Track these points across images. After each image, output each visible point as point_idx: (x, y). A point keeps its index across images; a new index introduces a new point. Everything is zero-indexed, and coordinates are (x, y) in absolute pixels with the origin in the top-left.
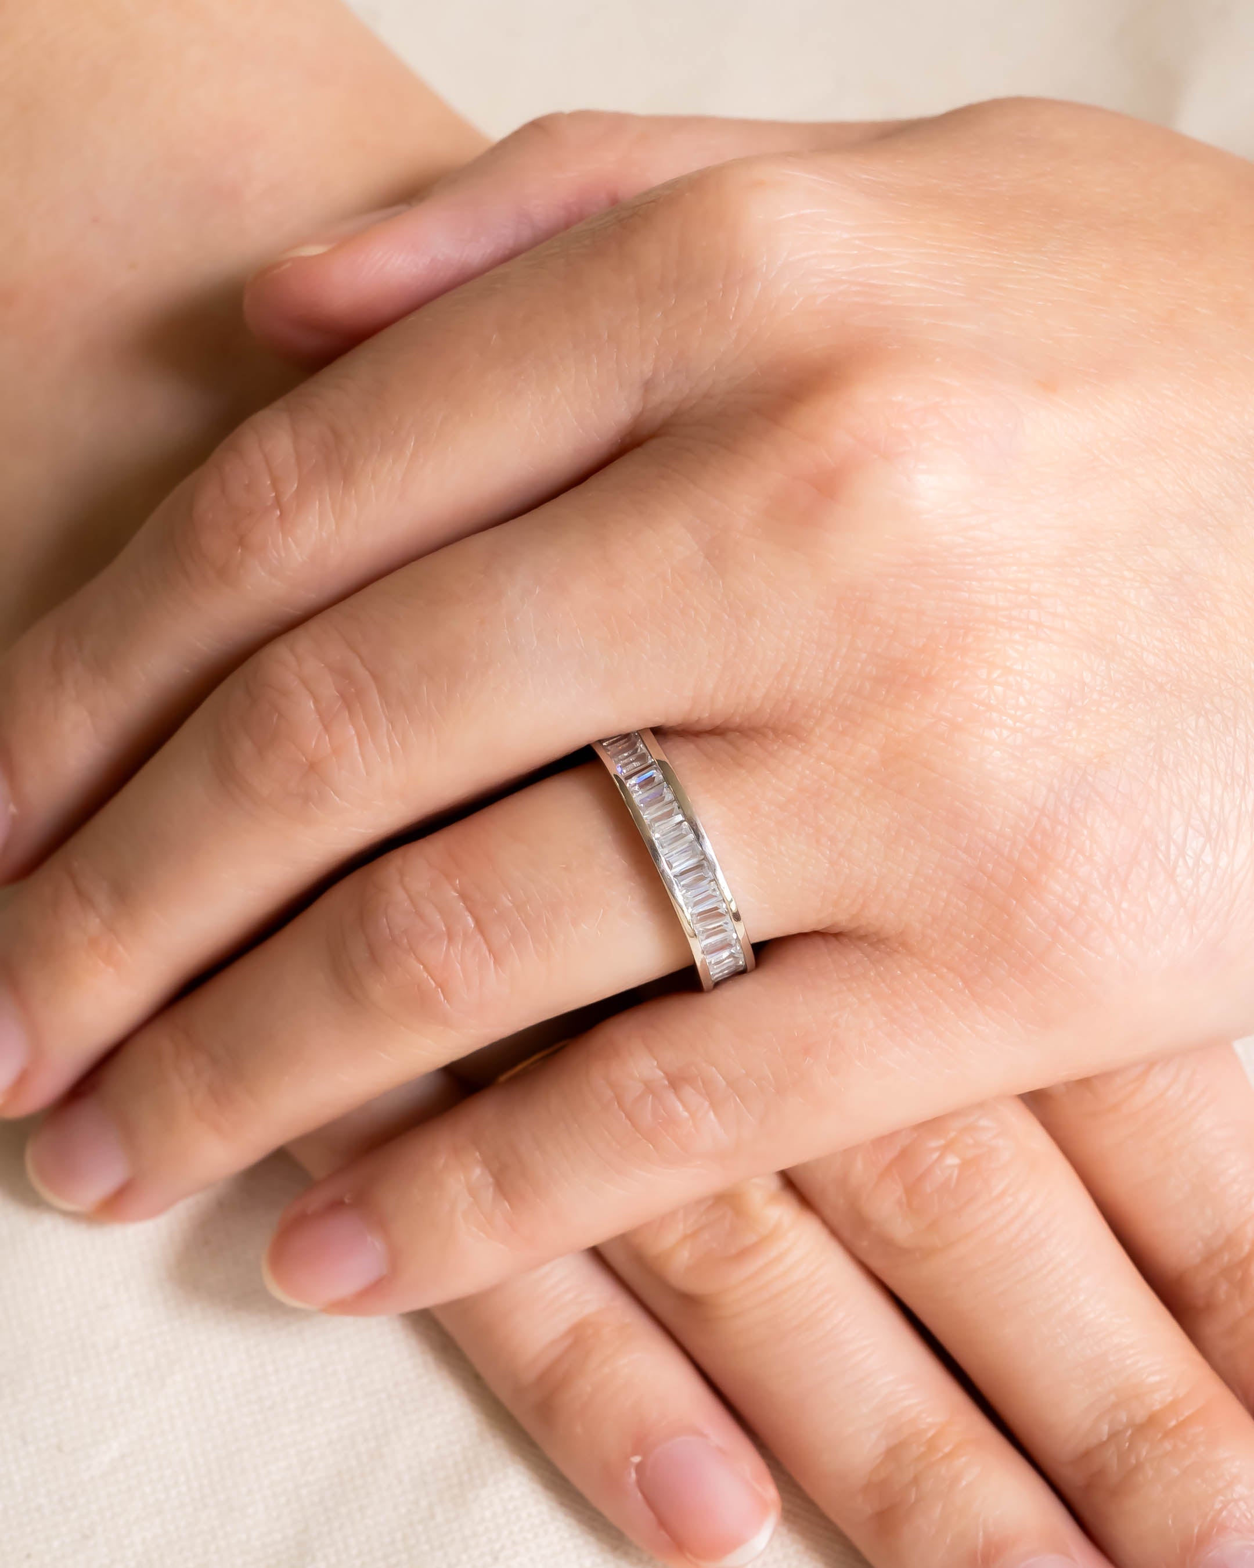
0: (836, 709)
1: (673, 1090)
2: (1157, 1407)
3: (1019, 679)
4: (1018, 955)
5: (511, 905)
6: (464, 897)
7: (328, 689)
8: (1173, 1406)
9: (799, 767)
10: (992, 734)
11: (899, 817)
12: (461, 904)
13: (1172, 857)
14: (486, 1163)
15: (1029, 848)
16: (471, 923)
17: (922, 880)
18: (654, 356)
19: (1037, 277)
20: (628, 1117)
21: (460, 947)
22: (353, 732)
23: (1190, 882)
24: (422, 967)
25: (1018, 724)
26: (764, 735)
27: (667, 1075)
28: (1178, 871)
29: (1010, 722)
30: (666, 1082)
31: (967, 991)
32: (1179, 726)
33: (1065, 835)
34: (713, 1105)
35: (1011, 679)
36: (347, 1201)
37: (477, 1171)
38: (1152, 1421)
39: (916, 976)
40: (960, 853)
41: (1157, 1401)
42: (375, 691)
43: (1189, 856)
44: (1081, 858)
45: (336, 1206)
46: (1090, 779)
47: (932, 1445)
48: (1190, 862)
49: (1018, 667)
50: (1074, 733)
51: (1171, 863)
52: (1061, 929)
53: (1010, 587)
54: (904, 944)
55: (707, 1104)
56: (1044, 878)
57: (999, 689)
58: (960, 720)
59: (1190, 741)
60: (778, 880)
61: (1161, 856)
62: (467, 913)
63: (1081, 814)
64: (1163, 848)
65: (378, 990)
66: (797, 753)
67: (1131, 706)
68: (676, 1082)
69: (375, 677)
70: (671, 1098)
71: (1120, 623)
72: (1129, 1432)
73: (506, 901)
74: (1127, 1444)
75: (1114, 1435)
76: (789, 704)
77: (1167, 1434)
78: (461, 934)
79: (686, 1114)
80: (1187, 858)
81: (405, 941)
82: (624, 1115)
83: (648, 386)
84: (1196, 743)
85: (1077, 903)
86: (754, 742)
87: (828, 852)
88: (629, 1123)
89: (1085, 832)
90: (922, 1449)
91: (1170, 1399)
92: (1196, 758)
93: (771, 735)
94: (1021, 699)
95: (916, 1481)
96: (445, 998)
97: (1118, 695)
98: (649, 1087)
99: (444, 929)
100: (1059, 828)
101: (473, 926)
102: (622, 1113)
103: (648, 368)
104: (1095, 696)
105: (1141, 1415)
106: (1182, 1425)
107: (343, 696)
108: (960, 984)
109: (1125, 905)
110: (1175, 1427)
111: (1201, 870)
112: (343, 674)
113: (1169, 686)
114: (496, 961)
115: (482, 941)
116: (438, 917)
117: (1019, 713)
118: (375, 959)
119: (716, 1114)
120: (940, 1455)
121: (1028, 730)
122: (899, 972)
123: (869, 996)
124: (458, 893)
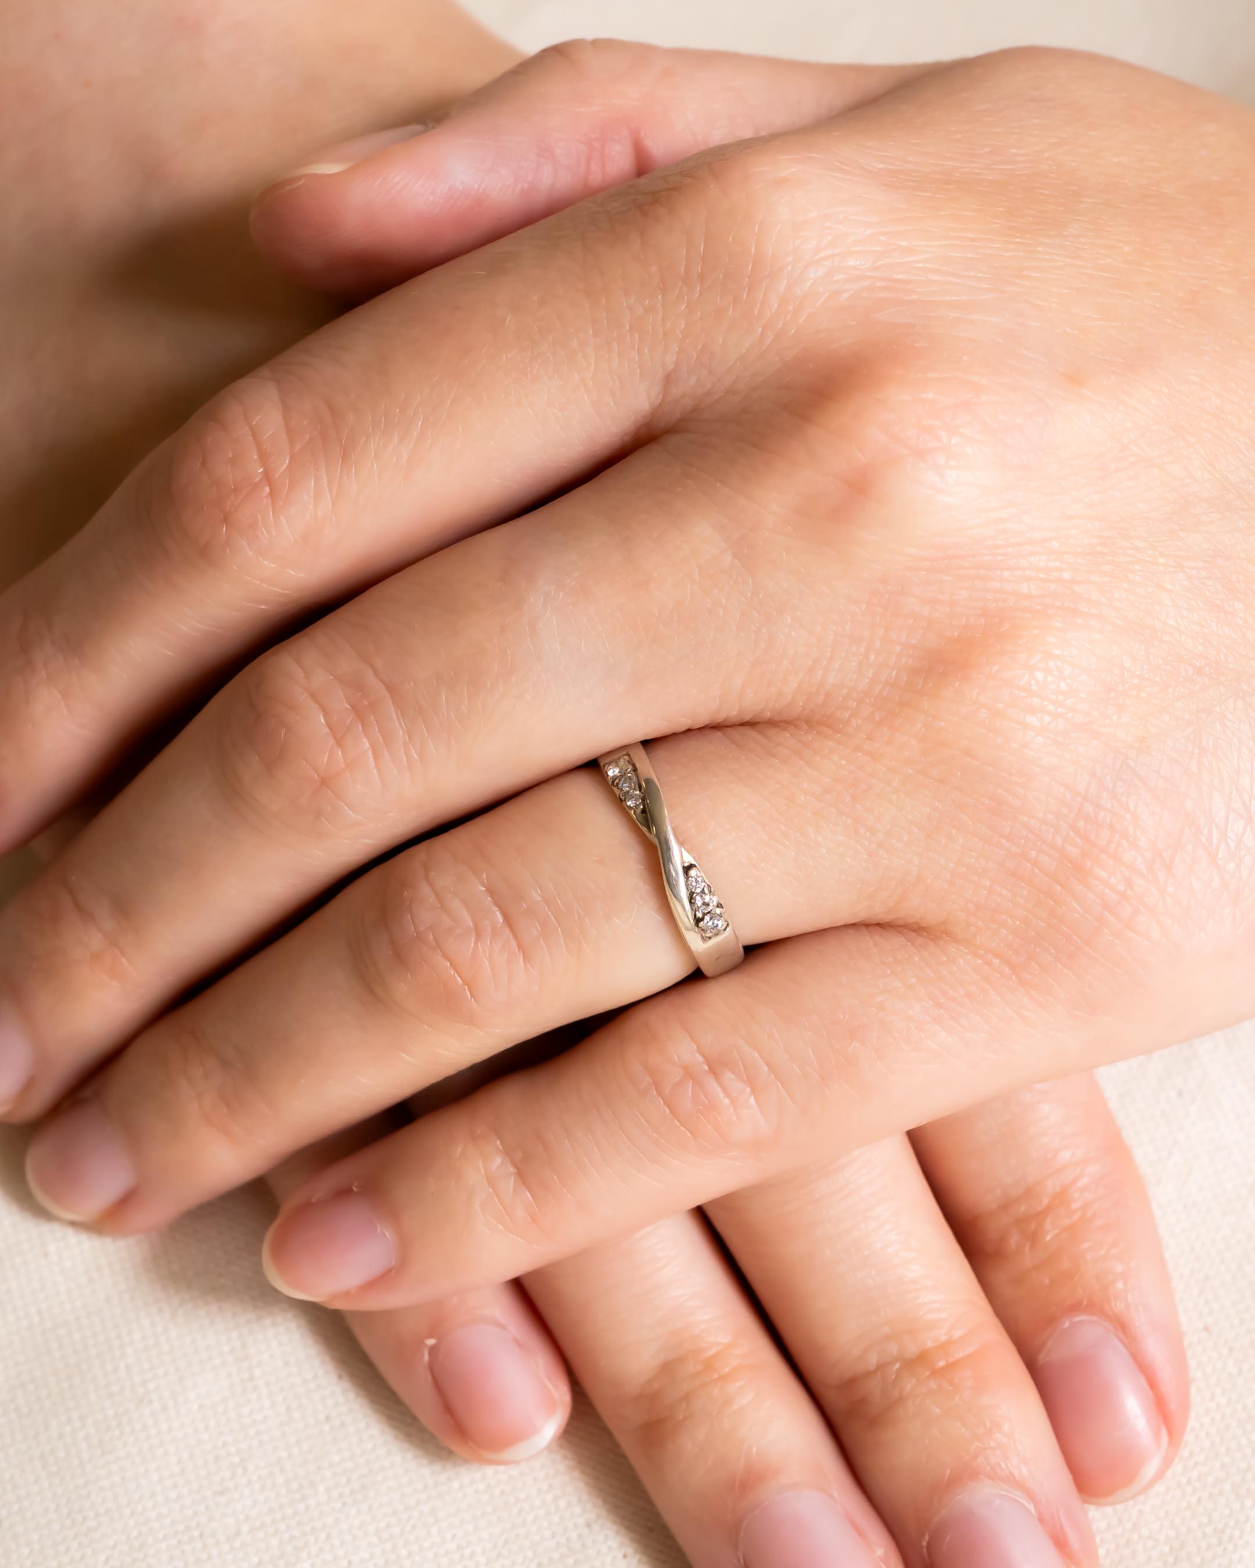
0: (873, 700)
1: (713, 1076)
2: (930, 1344)
3: (1059, 663)
4: (1064, 940)
5: (540, 899)
6: (491, 891)
7: (340, 702)
8: (944, 1347)
9: (835, 757)
10: (1032, 720)
11: (940, 806)
12: (489, 898)
13: (1215, 841)
14: (508, 1153)
15: (1072, 833)
16: (500, 918)
17: (964, 870)
18: (677, 349)
19: (1061, 263)
20: (666, 1104)
21: (488, 943)
22: (367, 745)
23: (1231, 866)
24: (448, 963)
25: (1059, 710)
26: (797, 727)
27: (708, 1061)
28: (1220, 855)
29: (1051, 707)
30: (706, 1068)
31: (1014, 977)
32: (1217, 709)
33: (1108, 820)
34: (753, 1092)
35: (1051, 664)
36: (354, 1189)
37: (498, 1160)
38: (922, 1358)
39: (962, 962)
40: (1003, 840)
42: (390, 702)
43: (1230, 838)
44: (1125, 843)
45: (343, 1193)
46: (1132, 764)
47: (709, 1365)
48: (1232, 845)
49: (1057, 652)
50: (1115, 718)
51: (1214, 846)
52: (1106, 913)
53: (1041, 575)
54: (948, 933)
55: (748, 1089)
56: (1089, 864)
57: (1040, 675)
58: (1000, 706)
59: (1228, 723)
60: (815, 873)
61: (1204, 840)
62: (495, 909)
63: (1124, 799)
64: (1205, 831)
65: (402, 988)
66: (831, 743)
67: (1170, 690)
68: (715, 1067)
69: (391, 688)
70: (712, 1084)
71: (1158, 608)
72: (898, 1366)
73: (536, 896)
74: (894, 1377)
75: (881, 1367)
76: (823, 697)
77: (936, 1373)
78: (490, 930)
79: (727, 1101)
80: (1229, 840)
81: (431, 937)
82: (662, 1102)
83: (668, 380)
84: (1235, 726)
85: (1121, 888)
86: (786, 733)
87: (867, 843)
88: (667, 1111)
89: (1128, 817)
90: (699, 1367)
91: (944, 1338)
92: (1235, 740)
93: (805, 727)
94: (1063, 684)
95: (687, 1397)
96: (472, 996)
97: (1157, 679)
98: (688, 1073)
99: (471, 925)
100: (1102, 813)
101: (501, 921)
102: (660, 1099)
103: (671, 359)
104: (1136, 681)
105: (912, 1350)
106: (950, 1366)
107: (355, 709)
108: (1007, 970)
109: (1170, 889)
110: (945, 1367)
111: (1243, 853)
112: (356, 686)
113: (1208, 669)
114: (526, 957)
115: (511, 936)
116: (466, 912)
117: (1060, 698)
118: (400, 957)
119: (756, 1100)
120: (716, 1376)
121: (1070, 715)
122: (944, 958)
123: (914, 980)
124: (485, 887)
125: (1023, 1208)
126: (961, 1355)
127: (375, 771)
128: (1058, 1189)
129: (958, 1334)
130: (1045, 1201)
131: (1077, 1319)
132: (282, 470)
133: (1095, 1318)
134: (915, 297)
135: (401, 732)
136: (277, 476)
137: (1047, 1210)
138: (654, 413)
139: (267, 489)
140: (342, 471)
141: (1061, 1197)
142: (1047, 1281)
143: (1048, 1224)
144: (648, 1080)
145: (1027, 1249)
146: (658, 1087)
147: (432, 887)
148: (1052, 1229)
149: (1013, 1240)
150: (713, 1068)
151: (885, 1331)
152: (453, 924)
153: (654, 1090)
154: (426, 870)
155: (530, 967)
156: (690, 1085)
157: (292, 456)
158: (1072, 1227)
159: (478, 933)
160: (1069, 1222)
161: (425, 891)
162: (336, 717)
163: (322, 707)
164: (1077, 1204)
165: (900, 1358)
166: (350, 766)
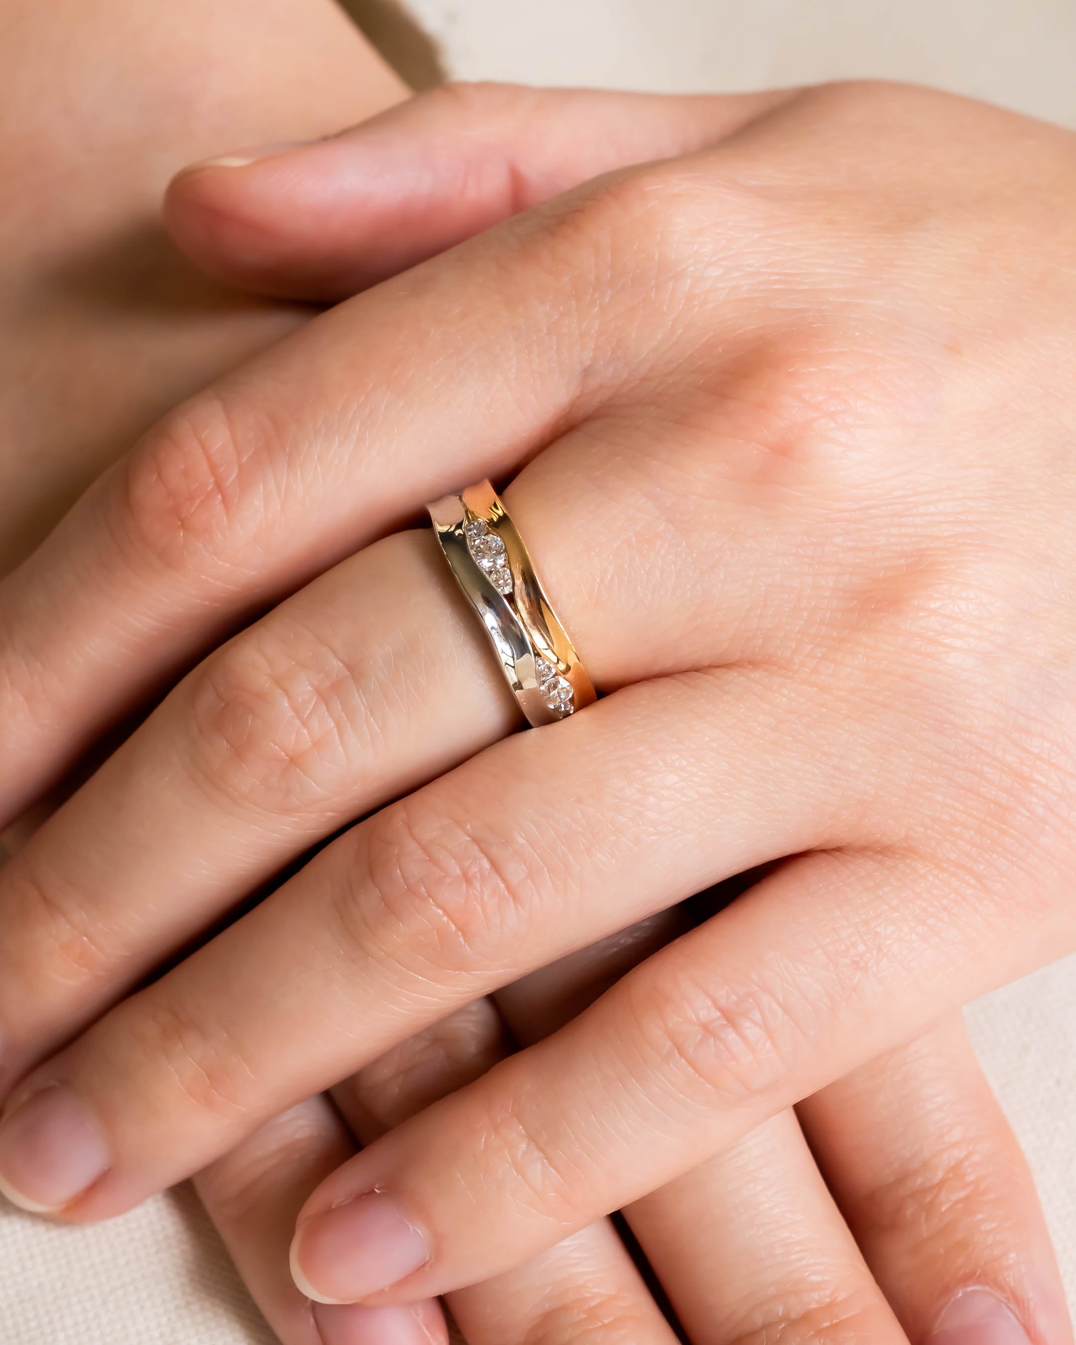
125: (919, 1181)
126: (845, 1317)
127: (341, 748)
128: (953, 1163)
129: (841, 1296)
130: (940, 1175)
131: (970, 1289)
132: (231, 479)
133: (987, 1288)
134: (806, 287)
135: (363, 709)
136: (228, 484)
137: (942, 1183)
138: (573, 404)
139: (220, 497)
140: (288, 476)
141: (956, 1170)
142: (942, 1251)
143: (943, 1197)
144: (669, 1044)
145: (923, 1219)
146: (680, 1049)
147: (419, 842)
148: (947, 1201)
149: (909, 1211)
150: (730, 1018)
151: (772, 1291)
152: (442, 874)
153: (676, 1052)
154: (409, 827)
155: (520, 907)
156: (712, 1041)
157: (240, 468)
158: (966, 1200)
159: (467, 879)
160: (962, 1194)
161: (411, 846)
162: (300, 700)
163: (286, 692)
164: (970, 1178)
165: (785, 1318)
166: (317, 745)
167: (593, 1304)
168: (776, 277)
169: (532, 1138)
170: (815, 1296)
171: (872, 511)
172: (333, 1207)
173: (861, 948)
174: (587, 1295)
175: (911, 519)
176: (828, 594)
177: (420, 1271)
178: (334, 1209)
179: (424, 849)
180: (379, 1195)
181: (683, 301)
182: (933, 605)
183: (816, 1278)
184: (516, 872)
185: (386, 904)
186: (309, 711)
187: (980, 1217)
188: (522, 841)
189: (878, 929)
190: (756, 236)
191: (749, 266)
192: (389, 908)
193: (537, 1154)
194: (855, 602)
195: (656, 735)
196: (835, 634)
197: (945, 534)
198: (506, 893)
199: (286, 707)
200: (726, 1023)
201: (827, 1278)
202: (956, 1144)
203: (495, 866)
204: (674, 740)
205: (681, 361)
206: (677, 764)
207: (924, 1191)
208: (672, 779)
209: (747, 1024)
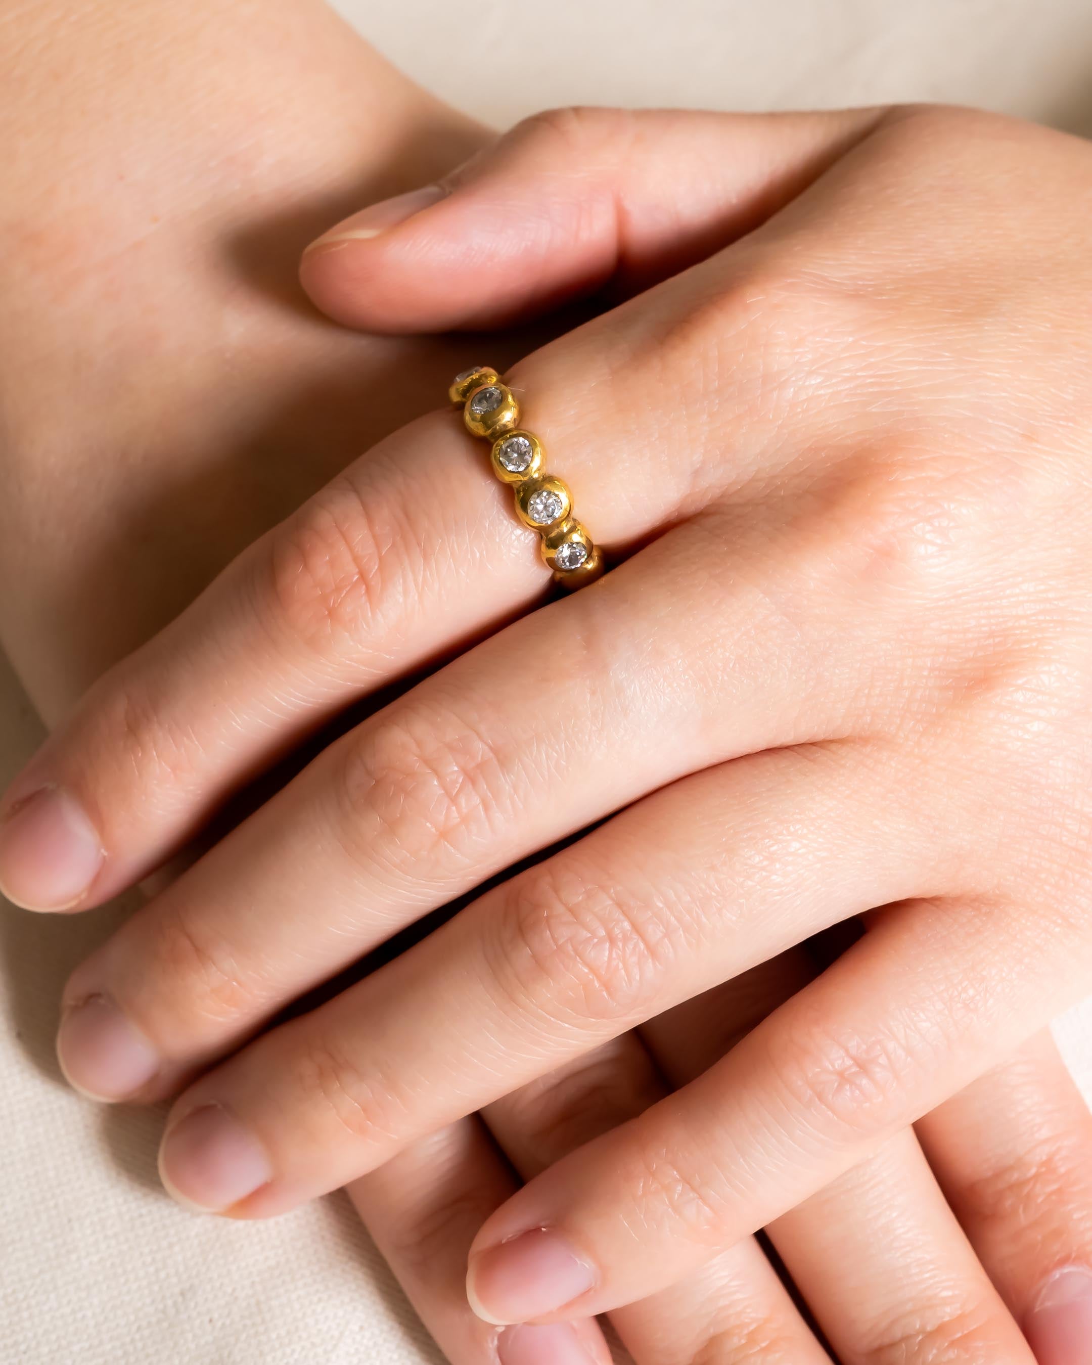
2: (947, 1319)
5: (663, 905)
8: (960, 1319)
18: (702, 450)
21: (621, 949)
22: (478, 801)
24: (588, 969)
37: (679, 1189)
38: (941, 1330)
41: (948, 1313)
42: (496, 762)
45: (533, 1233)
47: (751, 1339)
69: (495, 750)
72: (920, 1337)
74: (917, 1348)
75: (906, 1338)
77: (953, 1344)
78: (621, 937)
81: (570, 948)
91: (959, 1312)
96: (608, 995)
99: (604, 934)
101: (629, 928)
103: (697, 458)
105: (932, 1324)
106: (967, 1337)
110: (961, 1338)
114: (654, 956)
115: (640, 940)
116: (599, 924)
118: (543, 968)
120: (758, 1348)
124: (613, 901)
125: (1015, 1176)
126: (972, 1328)
127: (486, 823)
128: (1044, 1158)
129: (969, 1309)
130: (1033, 1171)
131: (1066, 1270)
132: (374, 571)
133: (1082, 1269)
135: (507, 787)
136: (371, 576)
137: (1036, 1176)
139: (363, 588)
140: (424, 570)
141: (1048, 1164)
142: (1039, 1238)
143: (1038, 1189)
144: (809, 1092)
145: (1021, 1211)
146: (820, 1096)
147: (565, 905)
148: (1042, 1192)
149: (1008, 1203)
150: (863, 1067)
151: (909, 1307)
152: (589, 935)
153: (817, 1099)
154: (556, 891)
155: (657, 964)
156: (848, 1087)
157: (381, 558)
158: (1059, 1191)
159: (612, 940)
160: (1055, 1187)
161: (559, 909)
162: (448, 780)
163: (436, 772)
164: (1062, 1170)
165: (922, 1331)
166: (465, 820)
167: (752, 1328)
168: (872, 380)
169: (687, 1180)
170: (948, 1309)
171: (964, 598)
172: (503, 1242)
173: (971, 992)
174: (746, 1320)
175: (998, 602)
176: (925, 673)
177: (585, 1296)
178: (504, 1244)
179: (571, 910)
180: (544, 1232)
181: (788, 409)
182: (1020, 682)
183: (945, 1294)
184: (654, 932)
185: (536, 961)
186: (456, 790)
187: (1071, 1206)
188: (660, 905)
189: (984, 973)
190: (851, 339)
191: (845, 371)
192: (540, 966)
193: (692, 1195)
194: (951, 680)
195: (781, 807)
196: (934, 710)
197: (1028, 612)
198: (646, 952)
199: (435, 785)
200: (858, 1069)
201: (957, 1292)
202: (1046, 1141)
203: (635, 927)
204: (797, 811)
205: (786, 464)
206: (799, 832)
207: (1020, 1184)
208: (795, 845)
209: (877, 1069)
